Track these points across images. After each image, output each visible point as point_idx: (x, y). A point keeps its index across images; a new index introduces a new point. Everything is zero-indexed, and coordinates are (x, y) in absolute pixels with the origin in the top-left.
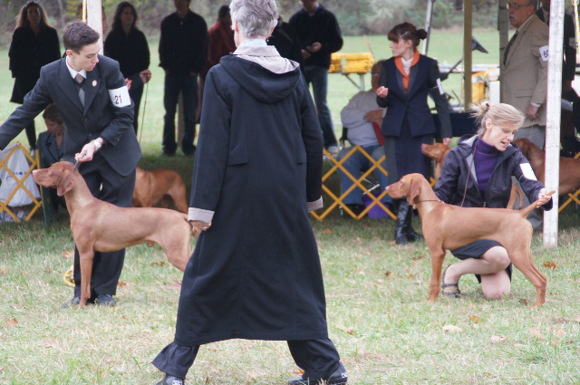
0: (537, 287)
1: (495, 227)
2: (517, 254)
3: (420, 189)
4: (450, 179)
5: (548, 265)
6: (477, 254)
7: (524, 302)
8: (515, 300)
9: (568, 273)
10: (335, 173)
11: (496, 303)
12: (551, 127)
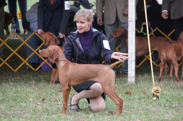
0: (117, 105)
1: (96, 74)
2: (107, 88)
3: (58, 54)
4: (69, 51)
5: (127, 93)
6: (87, 87)
7: (112, 113)
8: (107, 112)
9: (137, 97)
10: (23, 46)
11: (97, 114)
12: (131, 21)
